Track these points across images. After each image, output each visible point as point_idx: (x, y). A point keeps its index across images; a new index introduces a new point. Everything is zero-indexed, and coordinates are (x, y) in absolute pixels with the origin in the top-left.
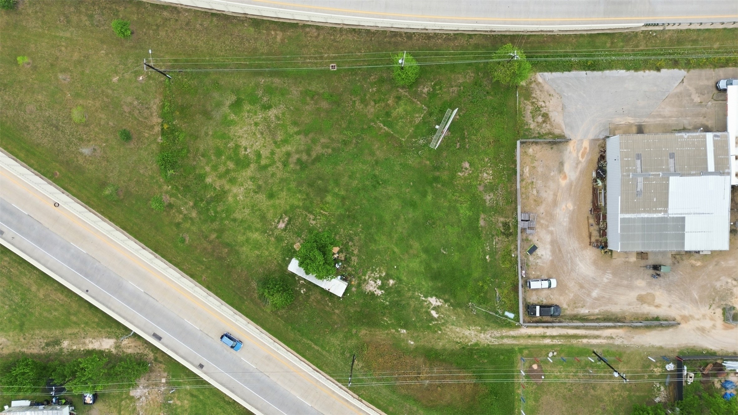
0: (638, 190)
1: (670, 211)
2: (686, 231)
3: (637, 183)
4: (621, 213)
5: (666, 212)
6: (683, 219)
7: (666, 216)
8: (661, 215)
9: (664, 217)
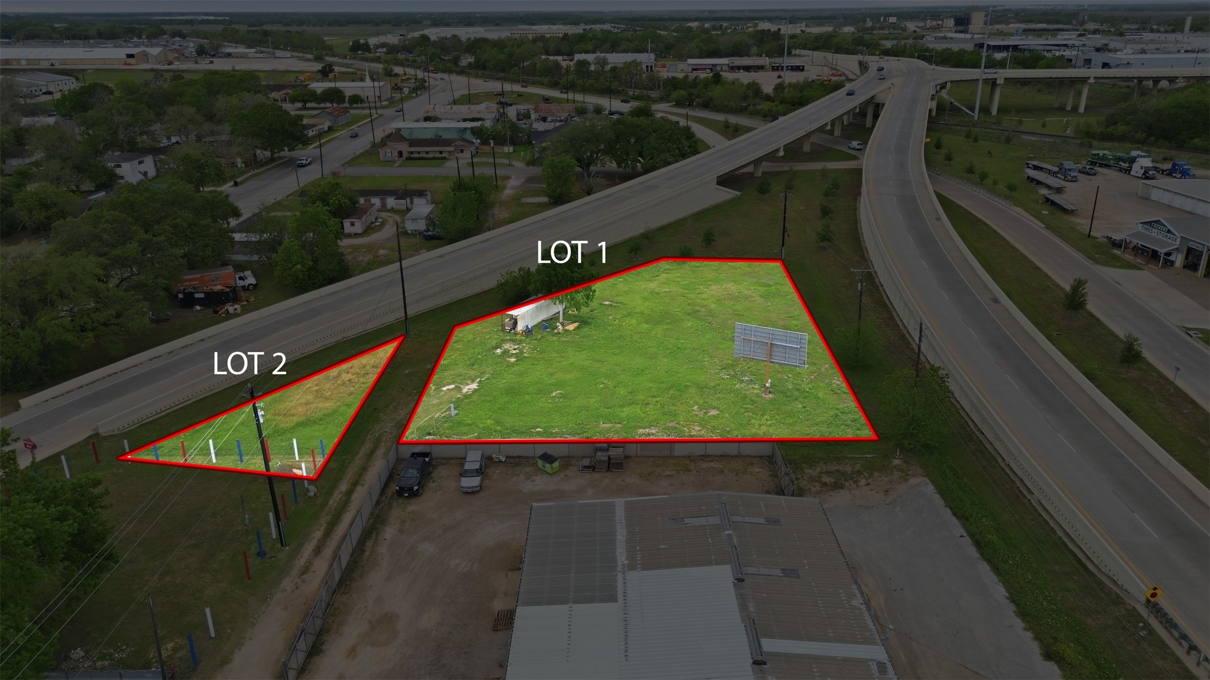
0: (685, 519)
1: (631, 575)
2: (574, 606)
3: (706, 516)
4: (626, 501)
5: (632, 567)
6: (613, 599)
7: (619, 568)
8: (621, 557)
9: (617, 566)
